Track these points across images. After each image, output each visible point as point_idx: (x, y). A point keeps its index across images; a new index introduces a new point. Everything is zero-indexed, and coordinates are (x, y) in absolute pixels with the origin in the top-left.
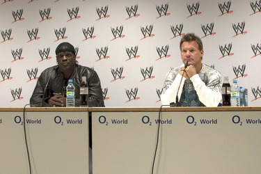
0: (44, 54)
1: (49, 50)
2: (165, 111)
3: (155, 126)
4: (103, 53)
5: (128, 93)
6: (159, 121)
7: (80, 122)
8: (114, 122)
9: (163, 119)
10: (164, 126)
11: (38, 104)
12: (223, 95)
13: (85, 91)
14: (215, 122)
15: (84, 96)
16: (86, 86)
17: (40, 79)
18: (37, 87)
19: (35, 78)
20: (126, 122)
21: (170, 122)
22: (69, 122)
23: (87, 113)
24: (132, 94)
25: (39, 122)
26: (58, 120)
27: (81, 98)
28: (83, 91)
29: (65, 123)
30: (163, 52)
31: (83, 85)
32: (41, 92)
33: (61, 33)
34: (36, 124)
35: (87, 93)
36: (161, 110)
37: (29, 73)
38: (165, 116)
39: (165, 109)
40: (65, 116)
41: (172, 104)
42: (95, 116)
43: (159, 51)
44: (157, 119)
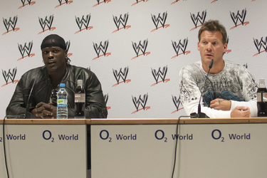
0: (25, 50)
1: (31, 45)
2: (184, 124)
3: (172, 142)
4: (102, 49)
5: (135, 101)
6: (177, 136)
7: (76, 138)
8: (119, 137)
9: (182, 133)
10: (183, 142)
11: (21, 115)
12: (258, 103)
13: (81, 98)
14: (248, 137)
15: (80, 105)
16: (82, 92)
17: (21, 84)
18: (15, 93)
19: (13, 81)
20: (134, 138)
21: (191, 137)
22: (61, 137)
23: (85, 126)
24: (140, 102)
25: (23, 138)
26: (47, 135)
27: (75, 107)
28: (80, 98)
29: (57, 138)
30: (180, 47)
31: (78, 90)
32: (21, 99)
33: (47, 22)
34: (19, 141)
35: (84, 101)
36: (178, 123)
37: (5, 75)
38: (184, 130)
39: (184, 121)
40: (56, 130)
41: (193, 115)
42: (95, 130)
43: (175, 46)
44: (174, 133)
